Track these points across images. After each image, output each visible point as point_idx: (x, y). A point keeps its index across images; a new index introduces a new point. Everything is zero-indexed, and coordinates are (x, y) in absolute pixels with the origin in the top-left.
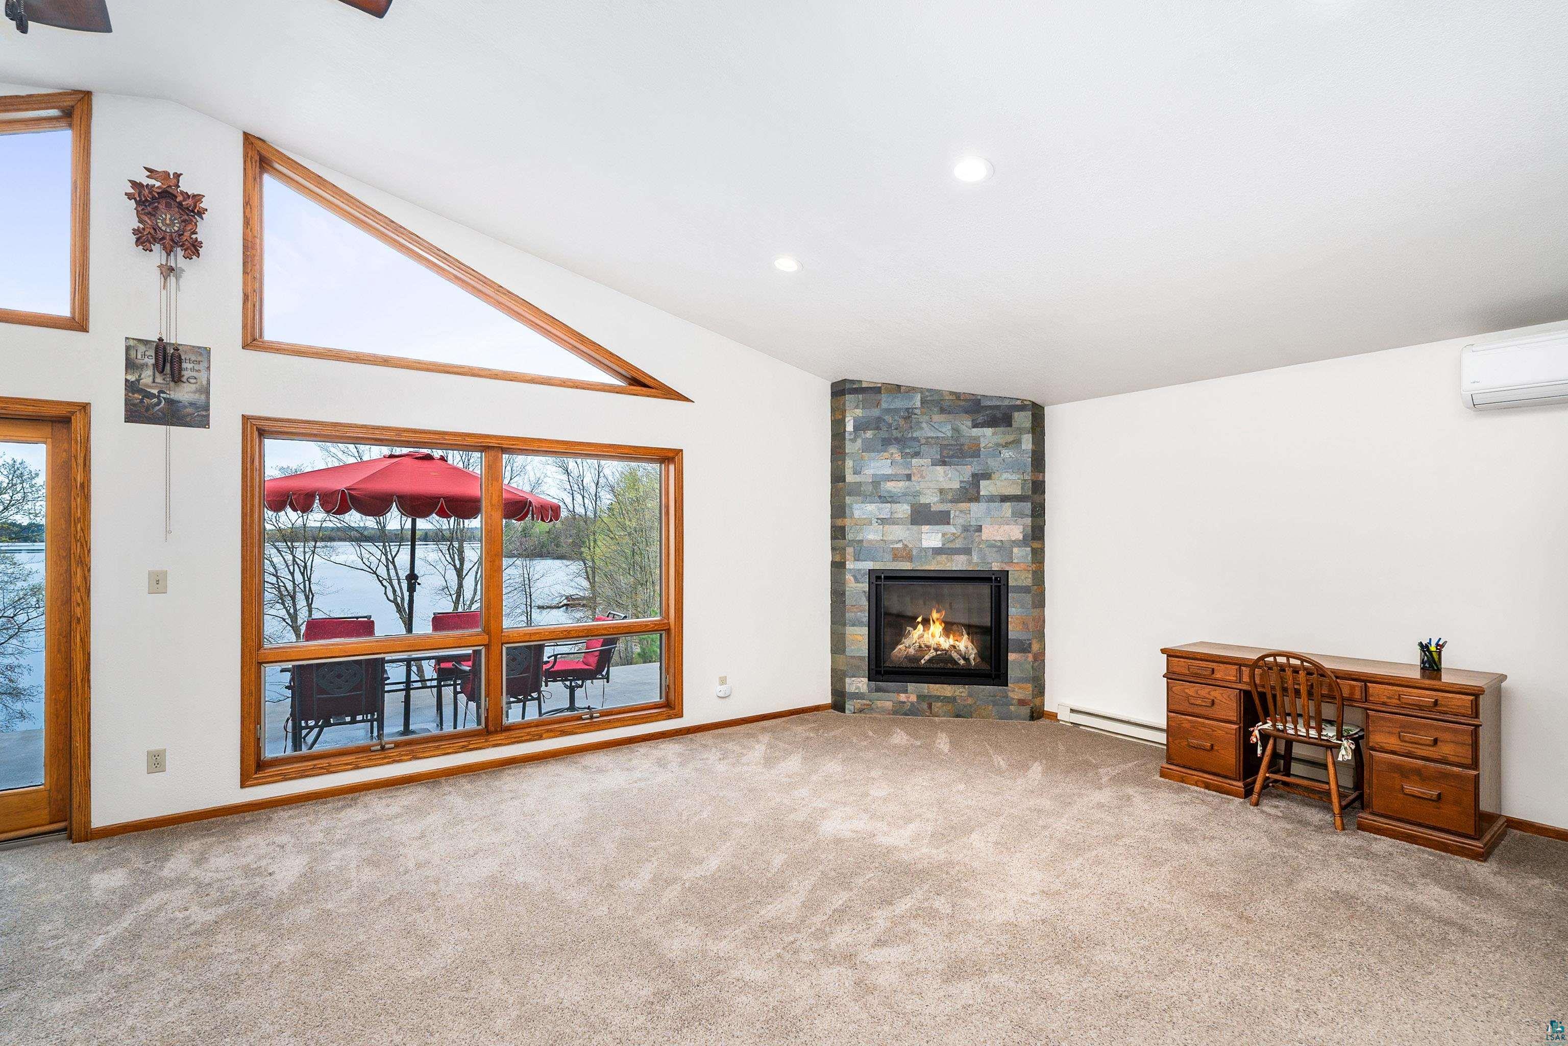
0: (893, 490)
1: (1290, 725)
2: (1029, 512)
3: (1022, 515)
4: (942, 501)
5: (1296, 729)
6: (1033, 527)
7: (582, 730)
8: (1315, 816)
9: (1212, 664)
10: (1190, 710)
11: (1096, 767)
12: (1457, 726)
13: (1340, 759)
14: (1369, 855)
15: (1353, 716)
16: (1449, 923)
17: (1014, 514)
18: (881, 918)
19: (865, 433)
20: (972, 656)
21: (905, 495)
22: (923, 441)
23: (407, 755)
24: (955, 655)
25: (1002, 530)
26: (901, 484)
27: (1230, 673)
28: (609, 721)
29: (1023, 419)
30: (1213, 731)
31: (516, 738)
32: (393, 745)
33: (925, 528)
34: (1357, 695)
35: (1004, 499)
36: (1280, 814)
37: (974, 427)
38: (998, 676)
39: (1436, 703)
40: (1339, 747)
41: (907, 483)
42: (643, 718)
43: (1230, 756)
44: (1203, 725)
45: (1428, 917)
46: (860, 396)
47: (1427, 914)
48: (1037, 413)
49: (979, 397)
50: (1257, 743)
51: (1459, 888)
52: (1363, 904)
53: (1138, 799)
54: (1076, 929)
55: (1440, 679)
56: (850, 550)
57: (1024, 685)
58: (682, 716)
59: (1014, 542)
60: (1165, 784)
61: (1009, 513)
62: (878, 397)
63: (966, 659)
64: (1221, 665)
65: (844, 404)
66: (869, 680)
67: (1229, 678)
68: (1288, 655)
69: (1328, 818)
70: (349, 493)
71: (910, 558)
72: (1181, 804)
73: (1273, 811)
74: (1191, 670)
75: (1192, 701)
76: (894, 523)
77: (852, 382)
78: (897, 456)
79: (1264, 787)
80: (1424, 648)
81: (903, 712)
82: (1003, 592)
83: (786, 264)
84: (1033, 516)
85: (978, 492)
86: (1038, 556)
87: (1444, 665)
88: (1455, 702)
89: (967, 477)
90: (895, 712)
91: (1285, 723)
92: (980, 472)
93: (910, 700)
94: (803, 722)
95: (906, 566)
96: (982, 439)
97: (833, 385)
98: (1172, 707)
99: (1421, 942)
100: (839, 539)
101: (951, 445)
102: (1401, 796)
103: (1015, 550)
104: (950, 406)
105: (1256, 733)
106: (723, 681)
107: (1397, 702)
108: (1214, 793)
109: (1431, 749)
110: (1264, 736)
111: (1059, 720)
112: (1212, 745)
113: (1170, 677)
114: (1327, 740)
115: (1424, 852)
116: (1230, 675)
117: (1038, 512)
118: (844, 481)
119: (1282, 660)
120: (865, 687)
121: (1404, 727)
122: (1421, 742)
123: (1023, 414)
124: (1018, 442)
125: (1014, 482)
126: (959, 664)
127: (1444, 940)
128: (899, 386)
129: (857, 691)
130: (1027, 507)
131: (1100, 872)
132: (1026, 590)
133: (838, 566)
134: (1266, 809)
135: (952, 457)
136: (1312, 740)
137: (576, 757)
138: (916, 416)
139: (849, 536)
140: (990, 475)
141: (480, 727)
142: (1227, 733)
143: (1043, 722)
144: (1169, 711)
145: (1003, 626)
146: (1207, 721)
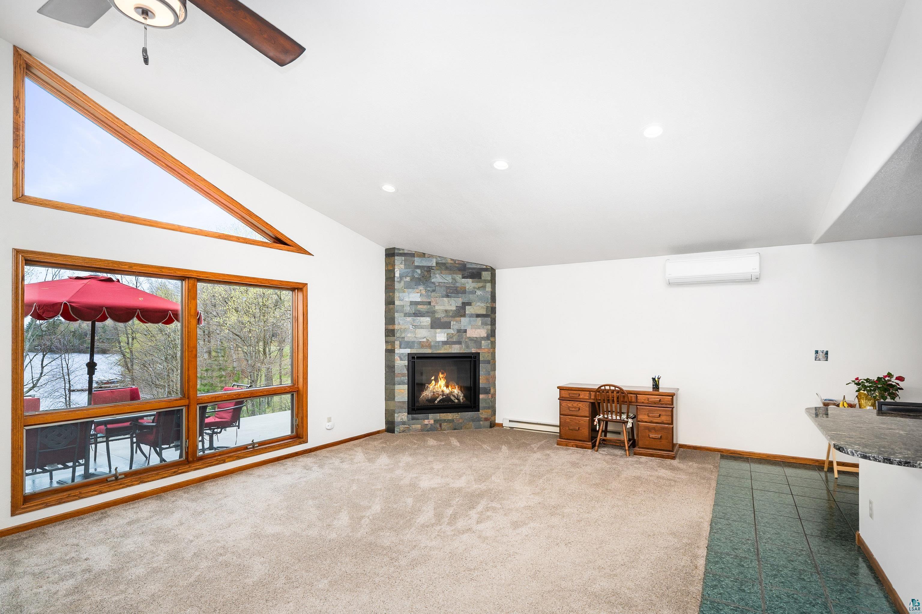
0: (421, 310)
1: (610, 415)
2: (489, 323)
3: (486, 324)
4: (447, 316)
5: (612, 417)
6: (491, 330)
7: (249, 455)
8: (618, 452)
9: (579, 392)
10: (569, 413)
11: (529, 444)
12: (667, 409)
13: (628, 427)
14: (640, 463)
15: (633, 409)
16: (670, 480)
17: (482, 324)
18: (473, 514)
19: (406, 278)
20: (461, 397)
21: (428, 312)
22: (437, 284)
23: (136, 481)
24: (453, 398)
25: (476, 332)
26: (425, 307)
27: (584, 396)
28: (266, 448)
29: (486, 275)
30: (579, 421)
31: (208, 463)
32: (123, 476)
33: (438, 330)
34: (634, 400)
35: (478, 316)
36: (607, 453)
37: (463, 278)
38: (475, 407)
39: (660, 400)
40: (628, 421)
41: (429, 306)
42: (285, 445)
43: (585, 432)
44: (575, 419)
45: (664, 479)
46: (403, 258)
47: (663, 478)
48: (492, 271)
49: (466, 263)
50: (597, 425)
51: (670, 469)
52: (643, 478)
53: (552, 455)
54: (553, 504)
55: (659, 391)
56: (397, 343)
57: (487, 411)
58: (307, 442)
59: (482, 338)
60: (560, 448)
61: (480, 323)
62: (413, 259)
63: (458, 399)
64: (582, 392)
65: (394, 262)
66: (408, 414)
67: (586, 397)
68: (610, 386)
69: (623, 452)
70: (71, 305)
71: (430, 347)
72: (570, 454)
73: (603, 453)
74: (570, 395)
75: (571, 409)
76: (422, 328)
77: (399, 249)
78: (424, 292)
79: (600, 443)
80: (654, 379)
81: (428, 430)
82: (477, 363)
83: (389, 188)
84: (491, 325)
85: (465, 312)
86: (493, 344)
87: (660, 386)
88: (666, 399)
89: (460, 304)
90: (422, 430)
91: (607, 415)
92: (466, 301)
93: (430, 423)
94: (375, 440)
95: (428, 351)
96: (467, 285)
97: (386, 250)
98: (561, 413)
99: (664, 487)
100: (391, 336)
101: (452, 287)
102: (648, 439)
103: (483, 342)
104: (451, 266)
105: (597, 420)
106: (329, 420)
107: (648, 401)
108: (580, 449)
109: (658, 418)
110: (599, 420)
111: (503, 427)
112: (579, 428)
113: (561, 399)
114: (623, 420)
115: (657, 459)
116: (586, 396)
117: (493, 323)
118: (394, 304)
119: (607, 388)
120: (406, 417)
121: (650, 411)
122: (655, 416)
123: (486, 273)
124: (484, 287)
125: (482, 307)
126: (455, 402)
127: (670, 485)
128: (424, 254)
129: (401, 421)
130: (489, 320)
131: (551, 483)
132: (488, 362)
133: (390, 352)
134: (600, 452)
135: (452, 293)
136: (618, 420)
137: (249, 471)
138: (433, 271)
139: (397, 335)
140: (471, 304)
141: (182, 459)
142: (585, 422)
143: (496, 428)
144: (560, 414)
145: (477, 381)
146: (577, 418)
